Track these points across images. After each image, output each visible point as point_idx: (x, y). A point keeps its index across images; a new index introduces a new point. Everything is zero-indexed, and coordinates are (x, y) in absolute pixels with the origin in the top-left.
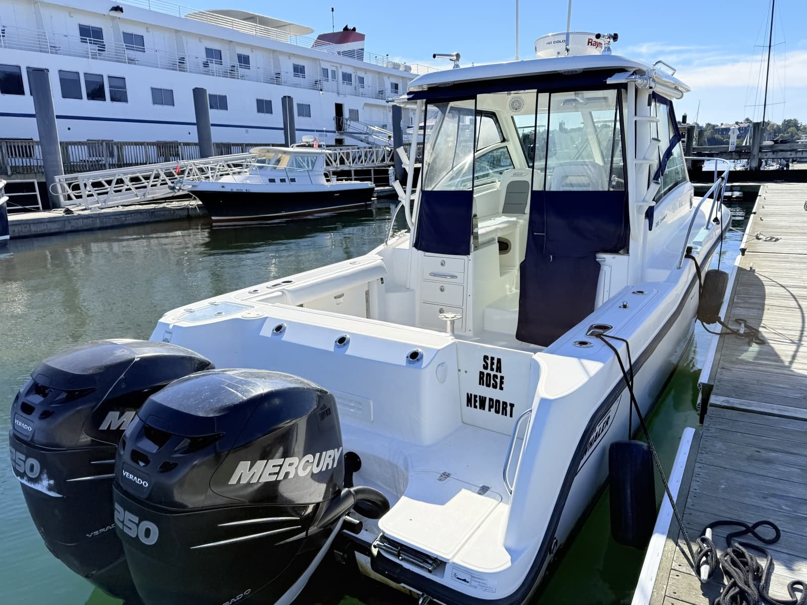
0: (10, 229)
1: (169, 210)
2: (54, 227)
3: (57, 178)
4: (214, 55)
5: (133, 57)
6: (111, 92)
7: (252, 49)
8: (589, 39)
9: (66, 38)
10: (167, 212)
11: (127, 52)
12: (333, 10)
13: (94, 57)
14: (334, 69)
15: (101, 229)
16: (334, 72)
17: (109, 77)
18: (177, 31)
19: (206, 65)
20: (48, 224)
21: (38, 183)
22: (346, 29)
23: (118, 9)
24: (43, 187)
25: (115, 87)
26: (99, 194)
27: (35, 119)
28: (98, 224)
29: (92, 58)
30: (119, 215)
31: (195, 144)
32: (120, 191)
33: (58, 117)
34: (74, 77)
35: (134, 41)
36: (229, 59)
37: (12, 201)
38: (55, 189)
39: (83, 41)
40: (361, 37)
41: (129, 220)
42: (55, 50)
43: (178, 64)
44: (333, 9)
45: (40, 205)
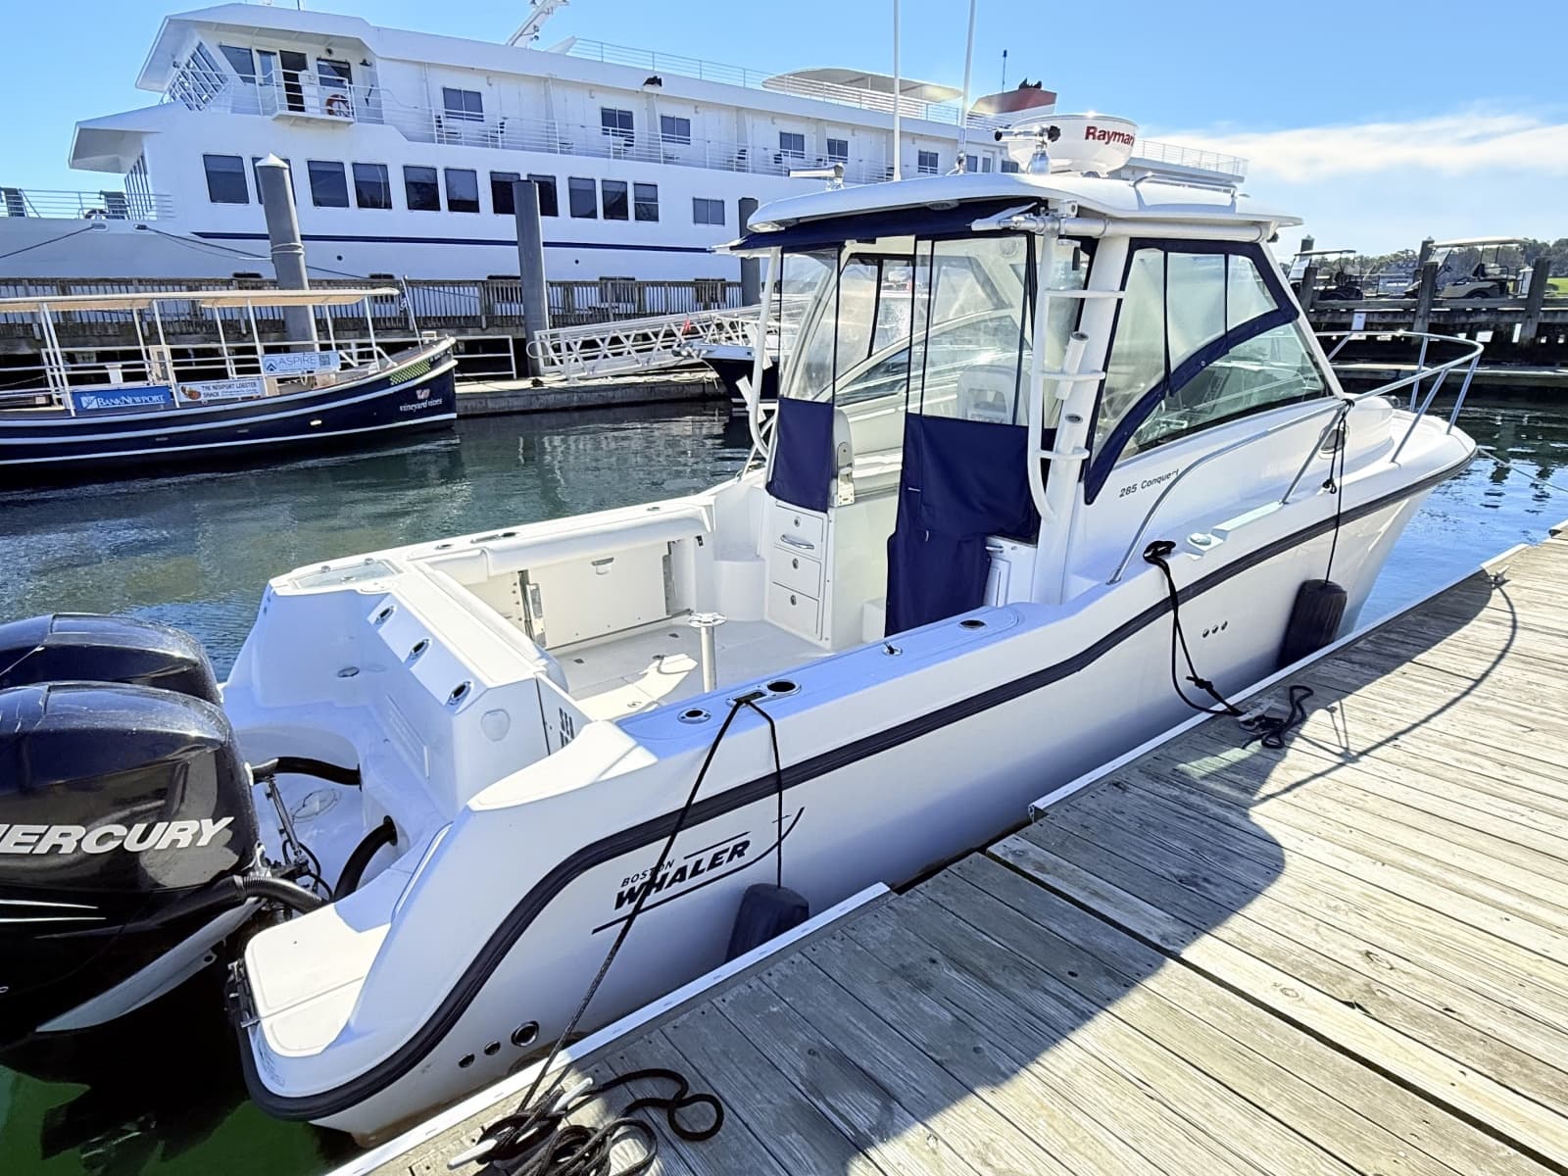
0: (459, 404)
1: (677, 384)
2: (517, 404)
3: (537, 334)
4: (791, 142)
5: (670, 153)
6: (636, 205)
7: (853, 130)
8: (1089, 128)
9: (583, 130)
10: (672, 389)
11: (662, 145)
12: (1005, 55)
13: (617, 155)
14: (988, 155)
15: (579, 409)
16: (986, 161)
17: (635, 184)
18: (739, 109)
19: (778, 159)
20: (510, 399)
21: (514, 340)
22: (1024, 85)
23: (654, 81)
24: (520, 344)
25: (644, 199)
26: (585, 359)
27: (516, 247)
28: (575, 401)
29: (615, 157)
30: (605, 390)
31: (739, 285)
32: (621, 354)
33: (546, 244)
34: (588, 187)
35: (676, 128)
36: (814, 146)
37: (463, 366)
38: (533, 348)
39: (605, 132)
40: (1050, 98)
41: (619, 396)
42: (566, 148)
43: (736, 160)
44: (1005, 52)
45: (514, 372)
